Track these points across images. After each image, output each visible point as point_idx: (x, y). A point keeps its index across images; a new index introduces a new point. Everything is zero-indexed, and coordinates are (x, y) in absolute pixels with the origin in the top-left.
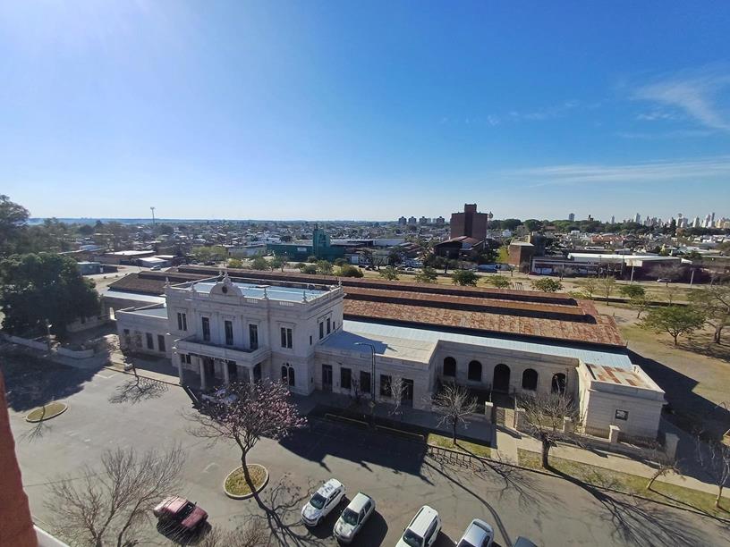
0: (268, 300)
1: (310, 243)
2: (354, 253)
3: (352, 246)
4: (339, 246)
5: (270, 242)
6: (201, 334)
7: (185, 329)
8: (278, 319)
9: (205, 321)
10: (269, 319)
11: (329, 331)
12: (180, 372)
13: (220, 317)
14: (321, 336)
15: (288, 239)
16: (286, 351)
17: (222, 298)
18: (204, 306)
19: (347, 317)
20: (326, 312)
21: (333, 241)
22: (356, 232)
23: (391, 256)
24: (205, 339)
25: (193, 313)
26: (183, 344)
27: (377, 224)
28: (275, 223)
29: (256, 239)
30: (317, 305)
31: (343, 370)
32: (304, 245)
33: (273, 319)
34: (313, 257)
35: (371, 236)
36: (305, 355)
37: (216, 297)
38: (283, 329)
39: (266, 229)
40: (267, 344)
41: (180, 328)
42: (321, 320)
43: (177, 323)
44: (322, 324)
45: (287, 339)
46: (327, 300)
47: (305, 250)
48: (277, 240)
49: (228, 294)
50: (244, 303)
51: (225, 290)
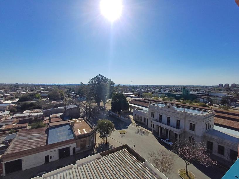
0: (185, 112)
1: (181, 93)
2: (201, 98)
3: (199, 95)
4: (193, 95)
5: (165, 92)
6: (159, 119)
7: (153, 117)
8: (189, 119)
9: (161, 116)
10: (185, 119)
11: (209, 128)
12: (152, 130)
13: (166, 115)
14: (206, 130)
15: (171, 91)
16: (192, 132)
17: (167, 110)
18: (161, 111)
19: (215, 124)
20: (208, 120)
21: (191, 93)
22: (197, 89)
23: (222, 101)
24: (160, 121)
25: (157, 113)
26: (154, 122)
27: (207, 87)
28: (164, 86)
29: (160, 91)
30: (206, 117)
31: (219, 146)
32: (179, 94)
33: (187, 119)
34: (183, 98)
35: (206, 91)
36: (201, 135)
37: (165, 109)
38: (191, 124)
39: (161, 88)
40: (183, 127)
41: (152, 117)
42: (207, 123)
43: (151, 115)
44: (207, 125)
45: (192, 127)
46: (209, 116)
47: (179, 95)
48: (167, 92)
49: (170, 108)
50: (176, 112)
51: (169, 107)
